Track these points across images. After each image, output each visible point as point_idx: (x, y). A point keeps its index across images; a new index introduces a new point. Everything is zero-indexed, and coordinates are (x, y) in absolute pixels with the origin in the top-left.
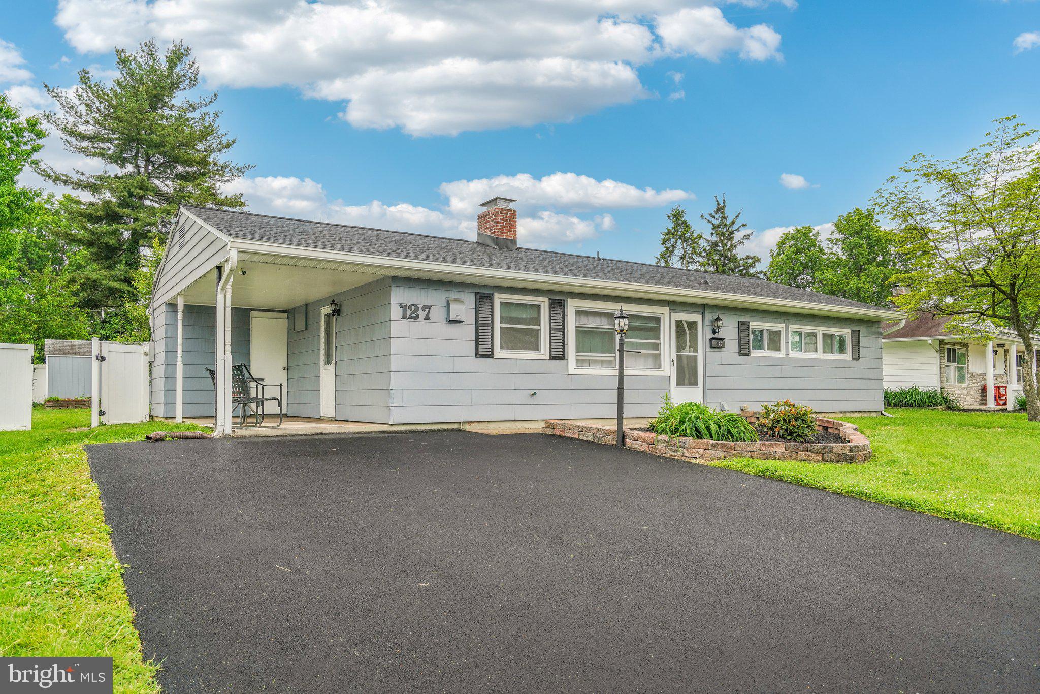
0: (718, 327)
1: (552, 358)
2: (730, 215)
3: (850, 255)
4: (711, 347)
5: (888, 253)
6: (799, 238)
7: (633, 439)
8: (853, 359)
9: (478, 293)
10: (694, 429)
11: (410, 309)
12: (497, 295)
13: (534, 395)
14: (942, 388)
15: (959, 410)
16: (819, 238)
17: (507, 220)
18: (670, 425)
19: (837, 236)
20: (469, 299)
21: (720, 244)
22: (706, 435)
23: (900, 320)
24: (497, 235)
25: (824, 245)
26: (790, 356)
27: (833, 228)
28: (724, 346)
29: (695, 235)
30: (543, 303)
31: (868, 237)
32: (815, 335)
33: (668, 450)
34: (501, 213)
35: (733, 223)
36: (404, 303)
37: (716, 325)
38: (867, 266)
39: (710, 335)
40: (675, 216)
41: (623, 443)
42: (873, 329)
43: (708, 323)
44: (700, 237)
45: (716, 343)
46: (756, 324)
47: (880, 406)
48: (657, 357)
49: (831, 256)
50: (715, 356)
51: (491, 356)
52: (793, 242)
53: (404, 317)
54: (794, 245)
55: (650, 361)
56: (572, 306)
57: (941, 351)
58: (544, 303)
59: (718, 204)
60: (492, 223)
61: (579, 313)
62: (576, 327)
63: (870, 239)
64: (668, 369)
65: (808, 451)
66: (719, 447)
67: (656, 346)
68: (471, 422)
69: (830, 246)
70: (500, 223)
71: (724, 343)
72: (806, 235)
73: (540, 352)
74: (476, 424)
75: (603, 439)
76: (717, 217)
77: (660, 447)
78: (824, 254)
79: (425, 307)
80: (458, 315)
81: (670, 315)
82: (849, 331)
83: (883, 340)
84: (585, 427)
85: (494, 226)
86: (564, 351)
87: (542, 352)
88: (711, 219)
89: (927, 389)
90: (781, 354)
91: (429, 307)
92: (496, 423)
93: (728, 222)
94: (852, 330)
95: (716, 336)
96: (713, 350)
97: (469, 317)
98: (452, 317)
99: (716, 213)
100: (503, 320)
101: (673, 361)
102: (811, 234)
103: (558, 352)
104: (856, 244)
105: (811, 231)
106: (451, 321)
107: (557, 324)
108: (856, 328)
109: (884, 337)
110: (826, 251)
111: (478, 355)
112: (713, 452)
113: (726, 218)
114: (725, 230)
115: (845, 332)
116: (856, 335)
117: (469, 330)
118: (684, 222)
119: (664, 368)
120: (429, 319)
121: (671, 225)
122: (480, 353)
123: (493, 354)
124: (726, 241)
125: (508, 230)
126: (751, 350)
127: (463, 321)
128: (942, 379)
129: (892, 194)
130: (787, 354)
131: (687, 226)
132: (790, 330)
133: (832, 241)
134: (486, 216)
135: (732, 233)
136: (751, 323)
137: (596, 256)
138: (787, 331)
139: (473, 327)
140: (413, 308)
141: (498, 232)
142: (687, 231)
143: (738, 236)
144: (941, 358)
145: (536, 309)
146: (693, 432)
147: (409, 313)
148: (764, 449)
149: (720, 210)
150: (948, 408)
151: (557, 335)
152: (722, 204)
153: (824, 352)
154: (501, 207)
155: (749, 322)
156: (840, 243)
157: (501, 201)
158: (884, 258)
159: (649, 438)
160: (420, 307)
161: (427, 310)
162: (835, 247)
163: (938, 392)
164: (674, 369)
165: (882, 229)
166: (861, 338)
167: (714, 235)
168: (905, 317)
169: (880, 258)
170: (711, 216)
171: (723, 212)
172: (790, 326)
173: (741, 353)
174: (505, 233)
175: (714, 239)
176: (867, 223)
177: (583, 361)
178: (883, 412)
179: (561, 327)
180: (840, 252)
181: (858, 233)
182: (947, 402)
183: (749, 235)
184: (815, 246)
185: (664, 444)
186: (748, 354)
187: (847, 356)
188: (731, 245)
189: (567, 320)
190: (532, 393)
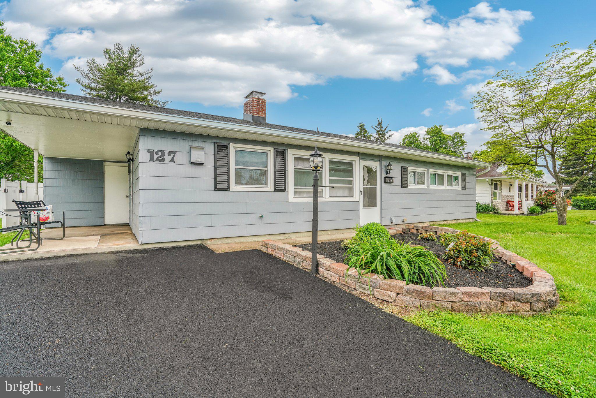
0: (390, 170)
1: (276, 190)
2: (384, 126)
3: (432, 144)
4: (385, 182)
5: (448, 144)
6: (412, 137)
7: (325, 268)
8: (463, 189)
9: (217, 143)
10: (385, 267)
11: (157, 154)
12: (232, 145)
13: (261, 217)
14: (492, 203)
15: (501, 214)
16: (420, 137)
17: (260, 105)
18: (360, 260)
19: (427, 137)
20: (210, 148)
21: (380, 139)
22: (398, 275)
23: (488, 167)
24: (253, 114)
25: (422, 140)
26: (430, 188)
27: (425, 133)
28: (393, 182)
29: (369, 135)
30: (269, 151)
31: (440, 137)
32: (442, 176)
33: (357, 287)
34: (256, 100)
35: (385, 129)
36: (151, 148)
37: (388, 169)
38: (440, 149)
39: (384, 175)
40: (361, 126)
41: (317, 271)
42: (472, 173)
43: (383, 167)
44: (371, 135)
45: (388, 180)
46: (411, 168)
47: (474, 215)
48: (351, 189)
49: (424, 145)
50: (387, 188)
51: (228, 189)
52: (409, 139)
53: (151, 160)
54: (409, 140)
55: (346, 192)
56: (291, 154)
57: (491, 184)
58: (271, 151)
59: (379, 122)
60: (250, 107)
61: (297, 159)
62: (295, 169)
63: (441, 138)
64: (358, 197)
65: (514, 299)
66: (414, 294)
67: (351, 182)
68: (211, 239)
69: (424, 141)
70: (255, 107)
71: (393, 180)
72: (414, 136)
73: (267, 186)
74: (216, 240)
75: (301, 263)
76: (378, 127)
77: (350, 281)
78: (422, 144)
79: (170, 153)
80: (198, 159)
81: (359, 162)
82: (460, 173)
83: (477, 179)
84: (288, 250)
85: (251, 109)
86: (285, 186)
87: (269, 186)
88: (375, 128)
89: (484, 203)
90: (425, 187)
91: (174, 153)
92: (233, 239)
93: (383, 129)
94: (462, 173)
95: (388, 175)
96: (386, 184)
97: (210, 161)
98: (193, 160)
99: (378, 125)
100: (237, 163)
101: (361, 191)
102: (416, 136)
103: (280, 186)
104: (435, 140)
105: (416, 135)
106: (192, 163)
107: (280, 166)
108: (464, 172)
109: (478, 177)
110: (423, 143)
111: (216, 189)
112: (408, 298)
113: (382, 127)
114: (382, 132)
115: (458, 174)
116: (464, 175)
117: (208, 171)
118: (365, 129)
119: (356, 196)
120: (174, 162)
121: (359, 130)
122: (218, 187)
123: (229, 188)
124: (382, 137)
125: (260, 111)
126: (409, 184)
127: (203, 164)
128: (492, 198)
129: (486, 94)
130: (428, 187)
131: (366, 131)
132: (430, 172)
133: (425, 139)
134: (248, 103)
135: (385, 134)
136: (409, 168)
137: (316, 130)
138: (428, 173)
139: (213, 169)
140: (160, 153)
141: (254, 112)
142: (366, 133)
143: (387, 136)
144: (491, 188)
145: (265, 156)
146: (384, 270)
147: (155, 157)
148: (467, 300)
149: (380, 124)
150: (495, 213)
151: (280, 174)
152: (380, 122)
153: (447, 186)
154: (256, 97)
155: (407, 167)
156: (428, 139)
157: (256, 93)
158: (446, 146)
159: (339, 270)
160: (166, 153)
161: (172, 155)
162: (426, 141)
163: (490, 205)
164: (362, 196)
165: (445, 134)
166: (466, 178)
167: (377, 135)
168: (490, 166)
169: (444, 146)
170: (376, 126)
171: (381, 125)
172: (430, 170)
173: (402, 186)
174: (258, 113)
175: (377, 136)
176: (440, 131)
177: (300, 192)
178: (476, 219)
179: (283, 169)
180: (428, 143)
181: (435, 135)
182: (494, 210)
183: (392, 135)
184: (417, 140)
185: (354, 280)
186: (407, 187)
187: (459, 188)
188: (385, 139)
189: (288, 164)
190: (260, 216)
